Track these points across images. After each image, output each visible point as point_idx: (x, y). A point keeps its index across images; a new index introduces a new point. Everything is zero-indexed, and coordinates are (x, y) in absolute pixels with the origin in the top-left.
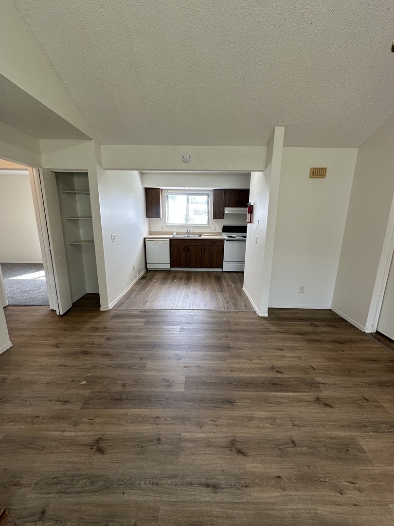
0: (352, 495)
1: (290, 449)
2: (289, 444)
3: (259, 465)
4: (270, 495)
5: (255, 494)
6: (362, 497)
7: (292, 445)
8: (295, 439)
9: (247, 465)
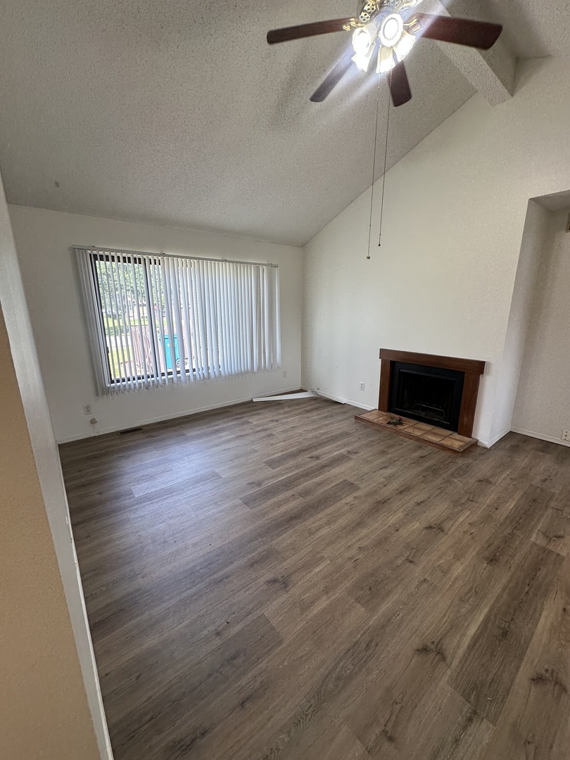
0: (353, 552)
1: (408, 554)
2: (413, 557)
3: (414, 528)
4: (393, 520)
5: (400, 514)
6: (348, 555)
7: (410, 558)
8: (412, 566)
9: (418, 524)
